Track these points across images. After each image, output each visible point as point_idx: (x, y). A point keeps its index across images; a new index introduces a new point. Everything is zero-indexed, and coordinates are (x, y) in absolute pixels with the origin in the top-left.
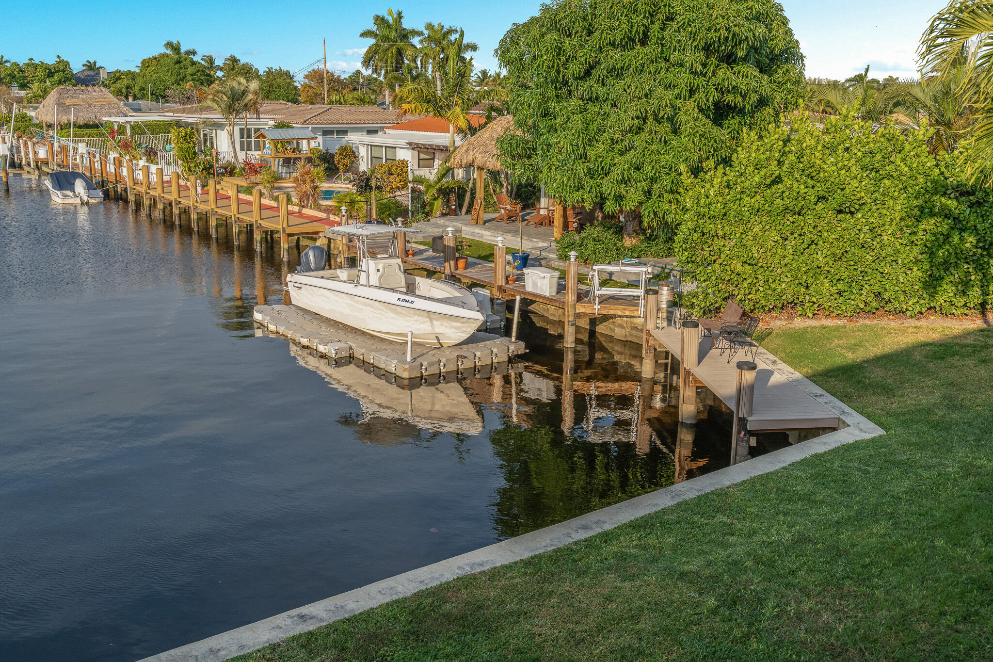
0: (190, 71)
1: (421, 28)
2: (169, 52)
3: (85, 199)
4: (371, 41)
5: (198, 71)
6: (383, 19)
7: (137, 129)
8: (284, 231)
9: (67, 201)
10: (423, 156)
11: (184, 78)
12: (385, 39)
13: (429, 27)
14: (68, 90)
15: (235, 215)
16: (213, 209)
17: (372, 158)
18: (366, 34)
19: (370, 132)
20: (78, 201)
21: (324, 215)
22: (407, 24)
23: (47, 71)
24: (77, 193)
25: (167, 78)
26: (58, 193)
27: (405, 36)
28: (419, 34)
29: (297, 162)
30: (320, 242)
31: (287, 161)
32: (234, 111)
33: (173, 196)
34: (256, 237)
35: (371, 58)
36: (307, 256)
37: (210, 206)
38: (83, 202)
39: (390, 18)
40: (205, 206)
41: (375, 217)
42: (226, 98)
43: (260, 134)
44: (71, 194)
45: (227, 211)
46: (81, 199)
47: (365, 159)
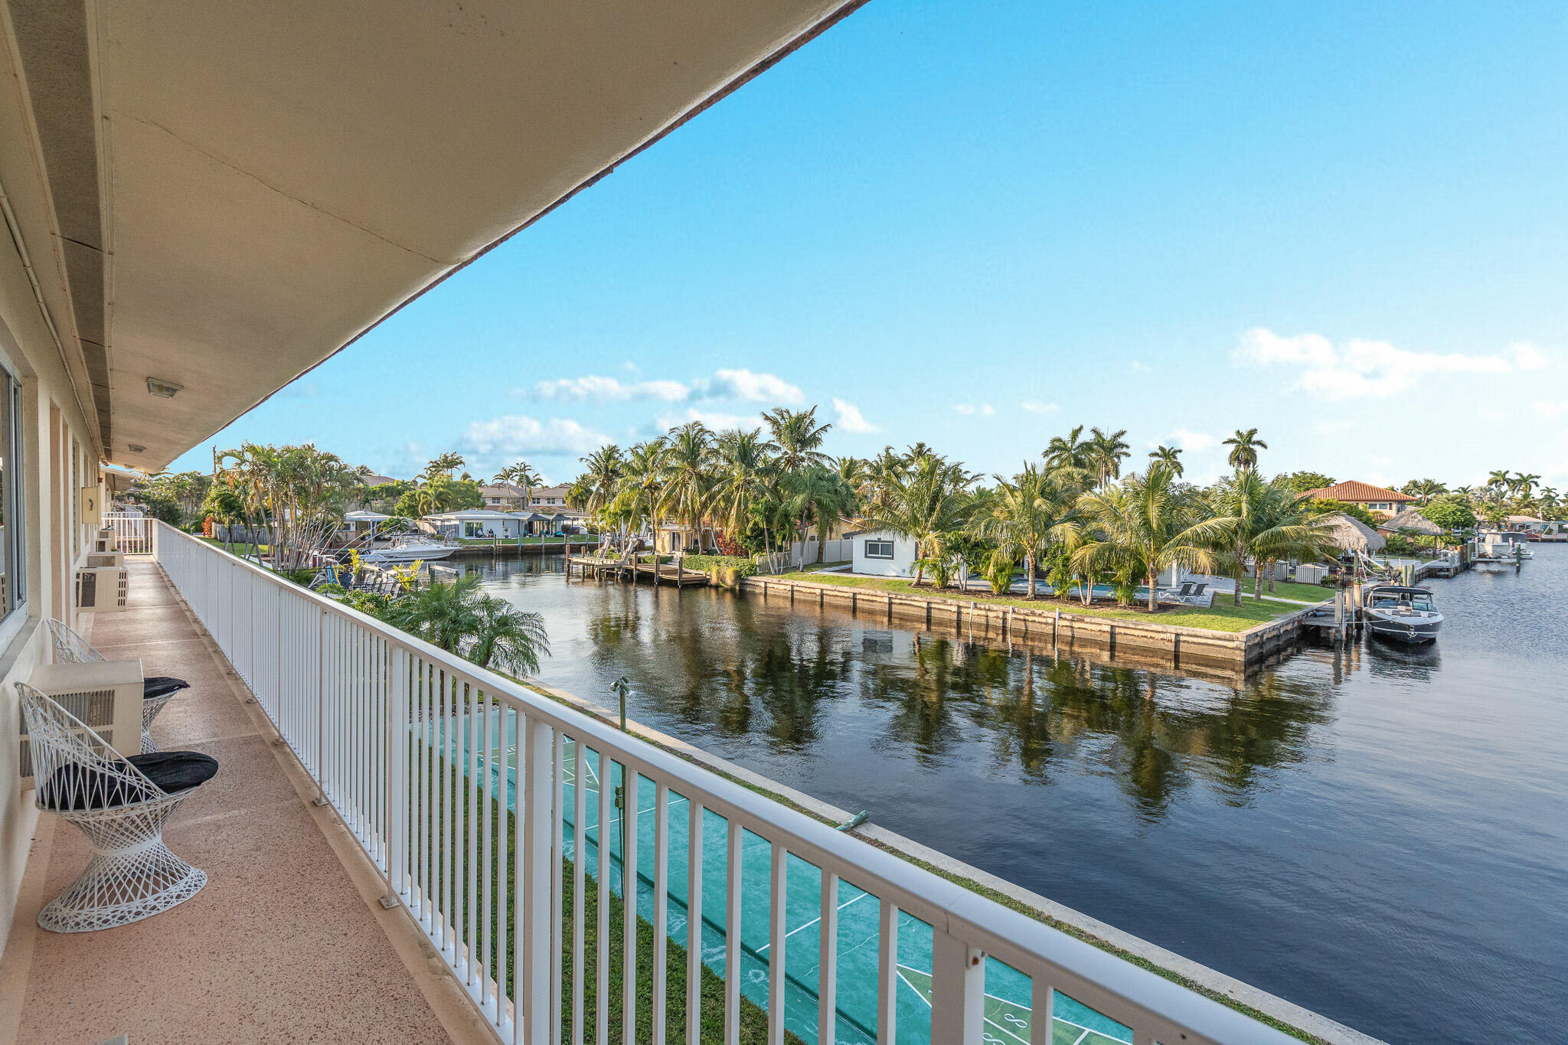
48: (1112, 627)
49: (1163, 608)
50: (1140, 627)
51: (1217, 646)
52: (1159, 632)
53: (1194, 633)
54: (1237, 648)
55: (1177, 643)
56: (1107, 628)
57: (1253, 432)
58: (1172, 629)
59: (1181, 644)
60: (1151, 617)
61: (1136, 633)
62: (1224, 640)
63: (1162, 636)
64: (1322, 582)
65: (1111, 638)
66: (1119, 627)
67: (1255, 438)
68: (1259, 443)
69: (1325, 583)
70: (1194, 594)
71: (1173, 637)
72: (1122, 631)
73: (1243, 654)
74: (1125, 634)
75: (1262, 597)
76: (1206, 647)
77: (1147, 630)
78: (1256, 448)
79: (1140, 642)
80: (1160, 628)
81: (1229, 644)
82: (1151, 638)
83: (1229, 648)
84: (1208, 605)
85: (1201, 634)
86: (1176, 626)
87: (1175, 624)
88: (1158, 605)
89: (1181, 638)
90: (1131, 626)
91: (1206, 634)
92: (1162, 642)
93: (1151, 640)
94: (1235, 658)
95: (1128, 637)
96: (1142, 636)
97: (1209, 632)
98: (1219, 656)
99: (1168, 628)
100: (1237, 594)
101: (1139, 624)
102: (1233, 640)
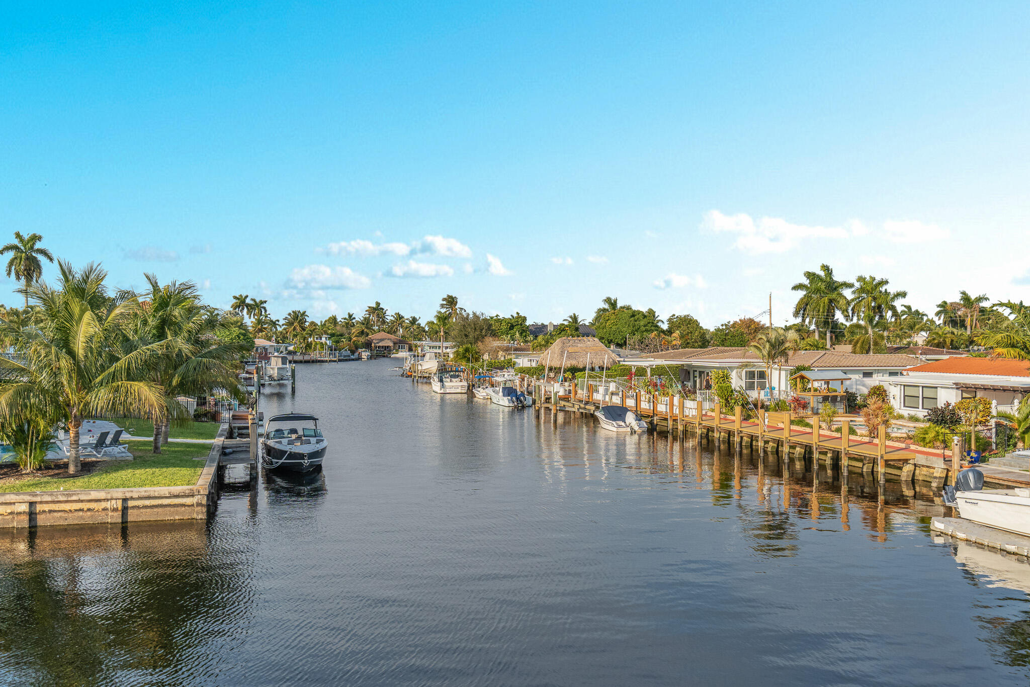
0: (642, 323)
1: (852, 280)
2: (606, 306)
3: (636, 428)
4: (801, 294)
5: (649, 323)
6: (814, 274)
7: (659, 371)
8: (882, 457)
9: (621, 430)
10: (965, 395)
11: (638, 329)
12: (818, 290)
13: (861, 279)
14: (569, 341)
15: (816, 443)
16: (787, 438)
17: (905, 396)
18: (795, 288)
19: (892, 374)
20: (629, 429)
21: (903, 445)
22: (838, 277)
23: (509, 325)
24: (628, 423)
25: (625, 329)
26: (614, 423)
27: (835, 287)
28: (850, 286)
29: (834, 399)
30: (908, 468)
31: (825, 399)
32: (772, 357)
33: (735, 427)
34: (844, 462)
35: (802, 308)
36: (965, 477)
37: (784, 435)
38: (633, 432)
39: (822, 274)
40: (776, 435)
41: (973, 447)
42: (768, 345)
43: (799, 376)
44: (623, 424)
45: (804, 440)
46: (632, 429)
47: (898, 398)
48: (32, 504)
49: (86, 468)
50: (74, 498)
51: (174, 506)
52: (100, 501)
53: (147, 494)
54: (199, 504)
55: (125, 509)
56: (24, 508)
57: (35, 238)
58: (119, 493)
59: (130, 511)
60: (80, 482)
61: (67, 507)
62: (183, 496)
63: (103, 505)
64: (195, 416)
65: (30, 520)
66: (41, 502)
67: (38, 245)
68: (43, 252)
69: (198, 417)
70: (111, 444)
71: (119, 504)
72: (46, 507)
73: (205, 510)
74: (50, 511)
75: (170, 440)
76: (160, 510)
77: (82, 501)
78: (40, 257)
79: (73, 519)
80: (102, 495)
81: (188, 501)
82: (89, 510)
83: (189, 506)
84: (130, 456)
85: (156, 494)
86: (121, 489)
87: (118, 487)
88: (79, 465)
89: (131, 503)
90: (61, 498)
91: (162, 494)
92: (104, 513)
93: (89, 513)
94: (195, 516)
95: (55, 514)
96: (76, 510)
97: (164, 490)
98: (177, 518)
99: (109, 493)
100: (156, 439)
101: (73, 494)
102: (193, 496)
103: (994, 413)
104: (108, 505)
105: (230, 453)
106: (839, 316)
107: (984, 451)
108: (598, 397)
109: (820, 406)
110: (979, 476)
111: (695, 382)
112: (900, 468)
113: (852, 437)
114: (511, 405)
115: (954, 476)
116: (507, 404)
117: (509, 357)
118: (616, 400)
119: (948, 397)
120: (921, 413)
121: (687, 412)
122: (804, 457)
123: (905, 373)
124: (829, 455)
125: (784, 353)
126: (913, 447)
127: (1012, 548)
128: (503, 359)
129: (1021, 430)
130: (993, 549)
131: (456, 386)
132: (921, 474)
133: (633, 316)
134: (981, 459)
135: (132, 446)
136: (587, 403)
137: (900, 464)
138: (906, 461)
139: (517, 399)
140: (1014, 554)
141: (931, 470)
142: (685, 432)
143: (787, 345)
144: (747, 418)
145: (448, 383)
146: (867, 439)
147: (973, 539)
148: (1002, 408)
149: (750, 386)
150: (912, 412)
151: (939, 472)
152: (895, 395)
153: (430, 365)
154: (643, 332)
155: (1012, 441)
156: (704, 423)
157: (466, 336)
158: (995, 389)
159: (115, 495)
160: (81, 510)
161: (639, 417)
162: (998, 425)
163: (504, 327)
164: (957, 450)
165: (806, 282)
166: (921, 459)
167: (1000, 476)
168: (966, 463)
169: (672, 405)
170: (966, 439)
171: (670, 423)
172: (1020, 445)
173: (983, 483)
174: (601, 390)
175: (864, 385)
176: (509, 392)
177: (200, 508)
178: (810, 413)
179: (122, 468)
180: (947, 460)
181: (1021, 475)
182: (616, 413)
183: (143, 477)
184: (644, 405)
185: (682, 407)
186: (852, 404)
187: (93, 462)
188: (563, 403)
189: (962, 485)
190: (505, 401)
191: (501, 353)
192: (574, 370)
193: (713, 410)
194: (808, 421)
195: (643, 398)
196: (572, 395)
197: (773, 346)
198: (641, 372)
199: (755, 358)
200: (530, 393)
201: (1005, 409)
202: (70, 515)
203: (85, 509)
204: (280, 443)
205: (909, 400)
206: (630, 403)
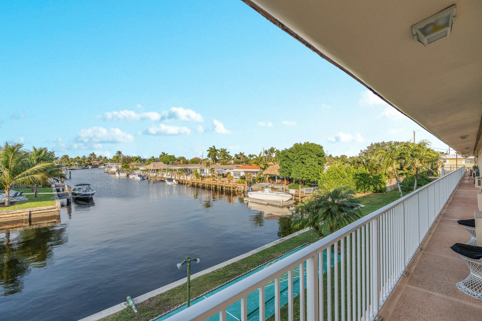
0: (172, 158)
1: (220, 149)
2: (162, 154)
3: (176, 183)
4: (208, 152)
6: (211, 148)
7: (179, 170)
8: (232, 187)
9: (172, 184)
10: (246, 173)
11: (171, 160)
12: (212, 151)
13: (221, 149)
14: (155, 163)
15: (217, 184)
18: (208, 151)
19: (231, 169)
20: (174, 184)
21: (235, 184)
22: (216, 148)
25: (168, 160)
26: (170, 182)
27: (216, 151)
28: (219, 150)
29: (220, 175)
30: (237, 189)
31: (218, 175)
32: (207, 166)
33: (200, 182)
34: (224, 188)
35: (209, 156)
36: (249, 189)
37: (211, 183)
38: (175, 184)
39: (213, 148)
40: (209, 183)
41: (249, 183)
42: (206, 164)
43: (212, 170)
44: (172, 182)
45: (215, 184)
46: (175, 183)
47: (233, 174)
50: (10, 213)
51: (49, 212)
52: (20, 213)
53: (39, 209)
55: (30, 215)
58: (28, 210)
59: (32, 215)
60: (11, 208)
61: (7, 216)
62: (51, 209)
63: (22, 214)
71: (28, 213)
75: (40, 193)
76: (43, 213)
77: (13, 213)
79: (9, 220)
80: (22, 211)
81: (54, 210)
82: (16, 216)
83: (54, 212)
84: (27, 199)
85: (42, 209)
86: (28, 209)
87: (27, 208)
88: (9, 203)
89: (32, 213)
90: (5, 213)
91: (44, 209)
92: (22, 216)
93: (16, 217)
94: (56, 214)
95: (2, 218)
96: (11, 217)
97: (45, 208)
98: (50, 215)
99: (24, 210)
100: (36, 194)
101: (10, 212)
102: (55, 208)
103: (252, 177)
104: (24, 214)
105: (61, 196)
106: (217, 157)
107: (251, 184)
108: (164, 176)
109: (217, 176)
110: (252, 189)
111: (188, 172)
112: (235, 189)
113: (225, 183)
114: (141, 179)
115: (246, 190)
116: (139, 179)
117: (137, 167)
118: (169, 177)
119: (242, 174)
120: (239, 177)
121: (188, 179)
122: (215, 188)
123: (234, 169)
124: (220, 187)
125: (209, 165)
126: (237, 184)
127: (259, 202)
128: (136, 168)
129: (257, 180)
130: (255, 203)
131: (123, 175)
132: (239, 189)
133: (170, 157)
134: (250, 186)
135: (27, 196)
136: (162, 178)
137: (235, 188)
138: (236, 187)
139: (142, 177)
140: (259, 203)
141: (241, 189)
142: (188, 184)
143: (210, 163)
144: (202, 180)
145: (121, 174)
146: (228, 183)
147: (252, 201)
148: (253, 176)
149: (201, 173)
150: (236, 177)
151: (243, 189)
152: (232, 174)
153: (114, 169)
154: (173, 161)
155: (255, 182)
156: (192, 181)
157: (125, 162)
158: (251, 172)
159: (26, 211)
160: (13, 216)
161: (176, 181)
162: (253, 179)
163: (135, 159)
164: (246, 184)
165: (209, 149)
166: (239, 187)
167: (254, 189)
168: (248, 187)
169: (184, 178)
170: (248, 182)
171: (184, 182)
172: (257, 183)
173: (253, 191)
174: (165, 175)
175: (225, 172)
176: (140, 176)
177: (58, 212)
178: (215, 178)
179: (25, 203)
180: (244, 186)
181: (258, 189)
182: (170, 180)
183: (35, 205)
184: (177, 178)
185: (187, 178)
186: (224, 176)
187: (13, 202)
188: (155, 178)
189: (248, 191)
190: (139, 178)
191: (135, 166)
192: (157, 170)
193: (194, 178)
194: (215, 180)
195: (176, 176)
196: (157, 176)
197: (207, 164)
198: (175, 170)
199: (203, 166)
200: (145, 176)
201: (254, 176)
202: (8, 218)
203: (15, 216)
204: (80, 192)
205: (235, 175)
206: (173, 177)
